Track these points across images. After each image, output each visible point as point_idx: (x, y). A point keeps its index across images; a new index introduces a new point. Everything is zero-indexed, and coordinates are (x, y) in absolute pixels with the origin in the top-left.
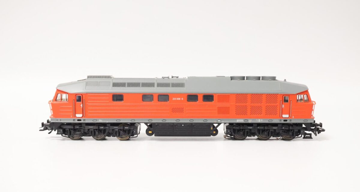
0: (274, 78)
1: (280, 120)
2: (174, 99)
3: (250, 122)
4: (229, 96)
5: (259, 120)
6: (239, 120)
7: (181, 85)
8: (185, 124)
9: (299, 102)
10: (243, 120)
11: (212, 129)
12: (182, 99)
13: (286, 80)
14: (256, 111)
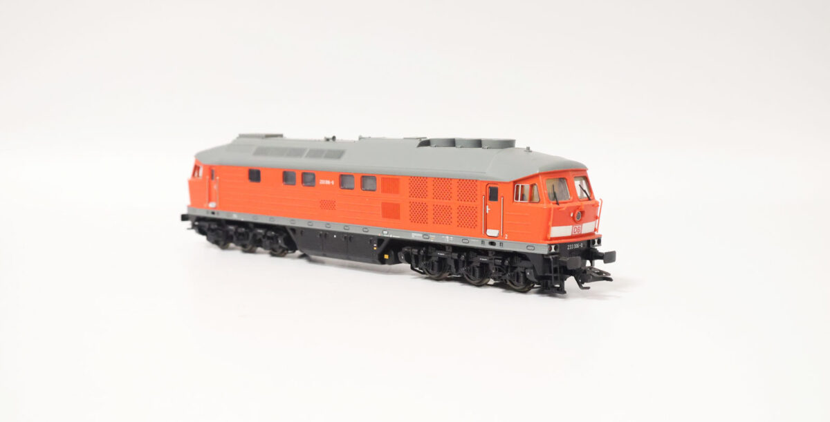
0: (509, 144)
1: (483, 242)
2: (322, 182)
3: (432, 241)
4: (398, 180)
5: (447, 237)
6: (415, 234)
7: (339, 154)
8: (339, 234)
9: (519, 201)
10: (421, 235)
11: (375, 248)
12: (333, 183)
13: (531, 149)
14: (442, 216)
